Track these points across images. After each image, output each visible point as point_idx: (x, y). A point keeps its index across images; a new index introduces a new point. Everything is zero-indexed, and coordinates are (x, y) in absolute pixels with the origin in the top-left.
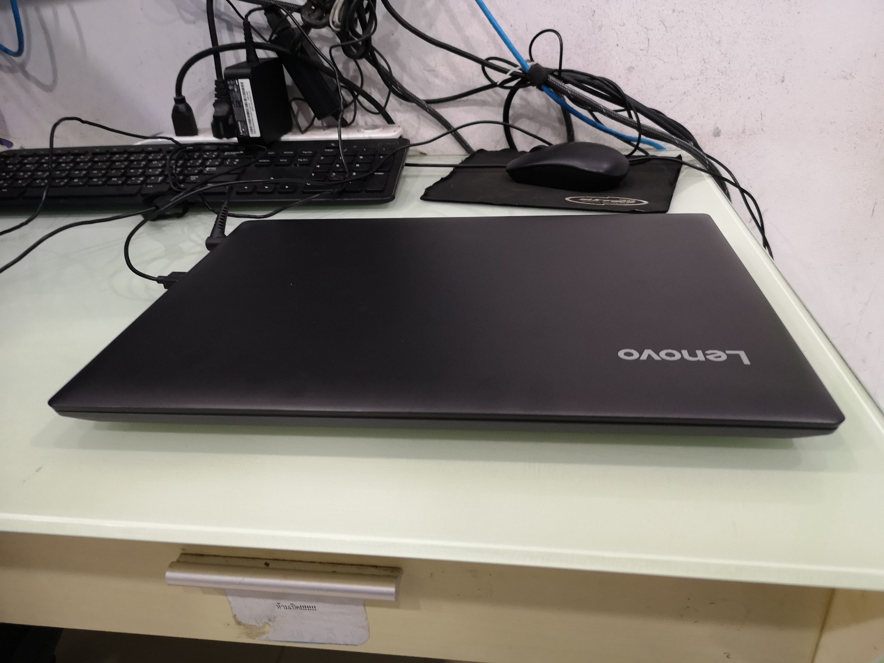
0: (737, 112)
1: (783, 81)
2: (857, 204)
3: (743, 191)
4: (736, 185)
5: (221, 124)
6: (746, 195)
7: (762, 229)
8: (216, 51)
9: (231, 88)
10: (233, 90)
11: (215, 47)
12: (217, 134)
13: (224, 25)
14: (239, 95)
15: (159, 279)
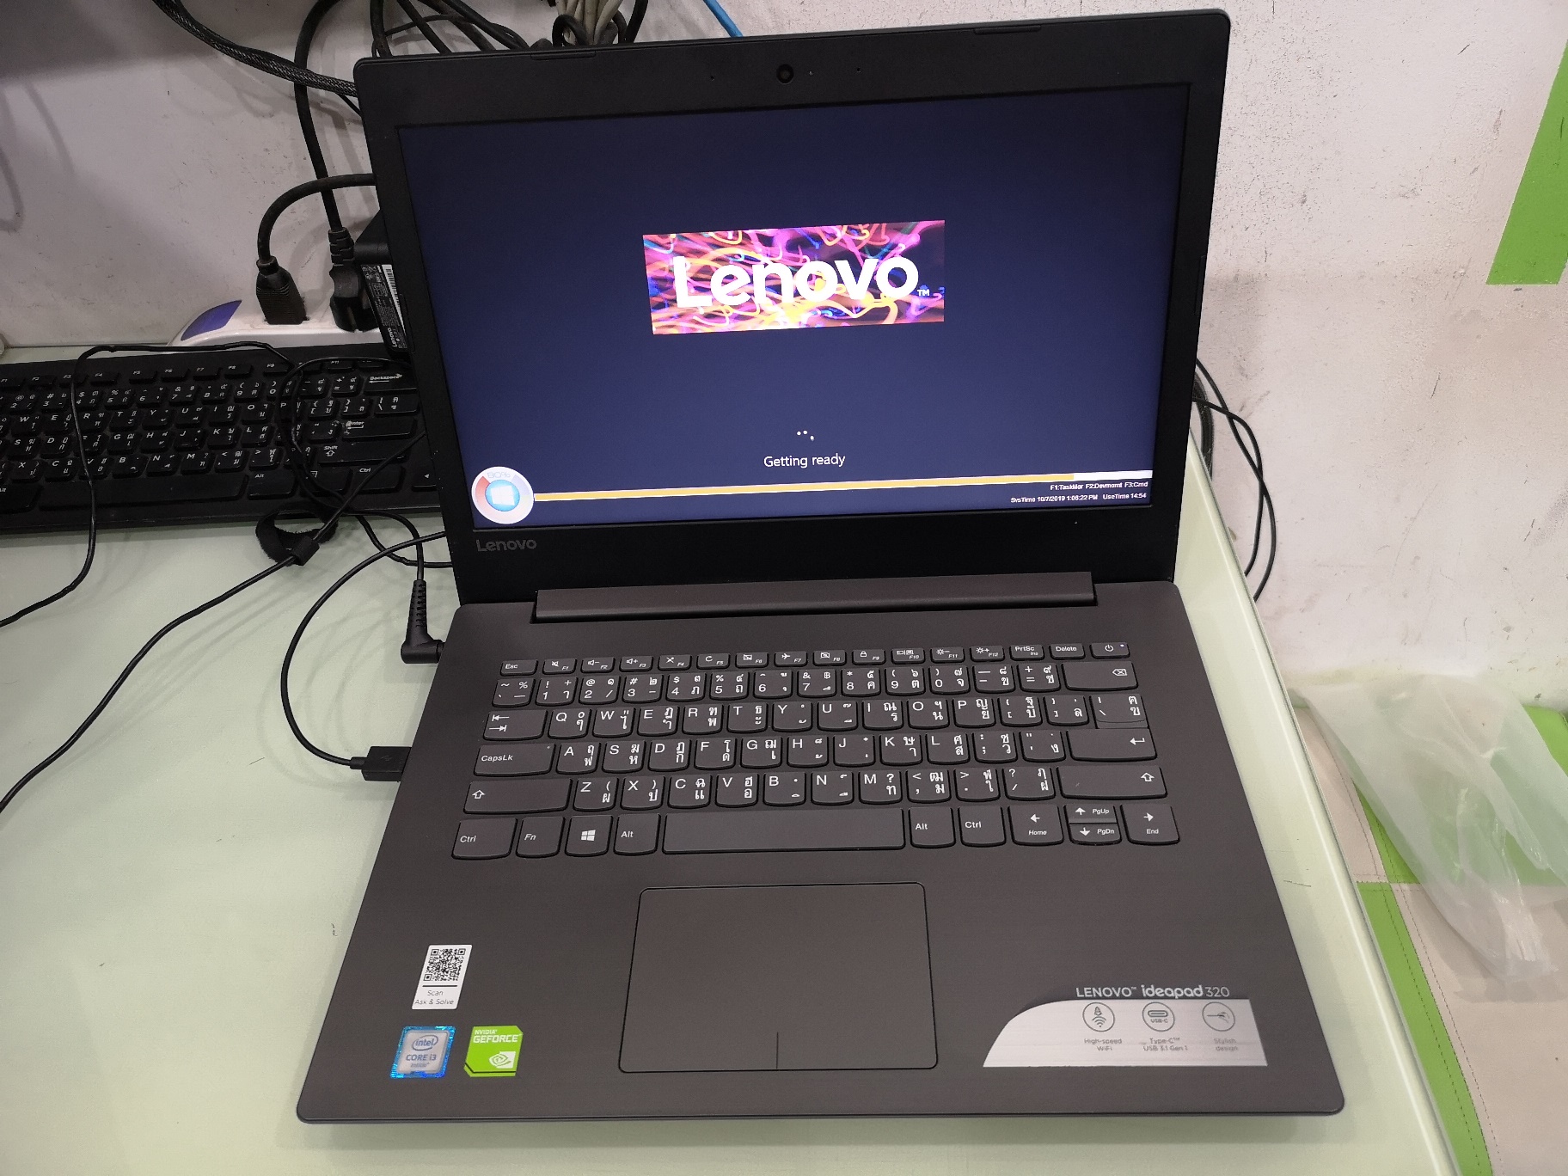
0: (1227, 250)
1: (1304, 202)
2: (1411, 381)
3: (1232, 418)
4: (1224, 409)
5: (350, 311)
6: (1236, 422)
7: (1259, 471)
8: (326, 185)
9: (369, 277)
10: (374, 280)
11: (322, 180)
12: (343, 322)
13: (329, 118)
14: (385, 289)
15: (354, 763)
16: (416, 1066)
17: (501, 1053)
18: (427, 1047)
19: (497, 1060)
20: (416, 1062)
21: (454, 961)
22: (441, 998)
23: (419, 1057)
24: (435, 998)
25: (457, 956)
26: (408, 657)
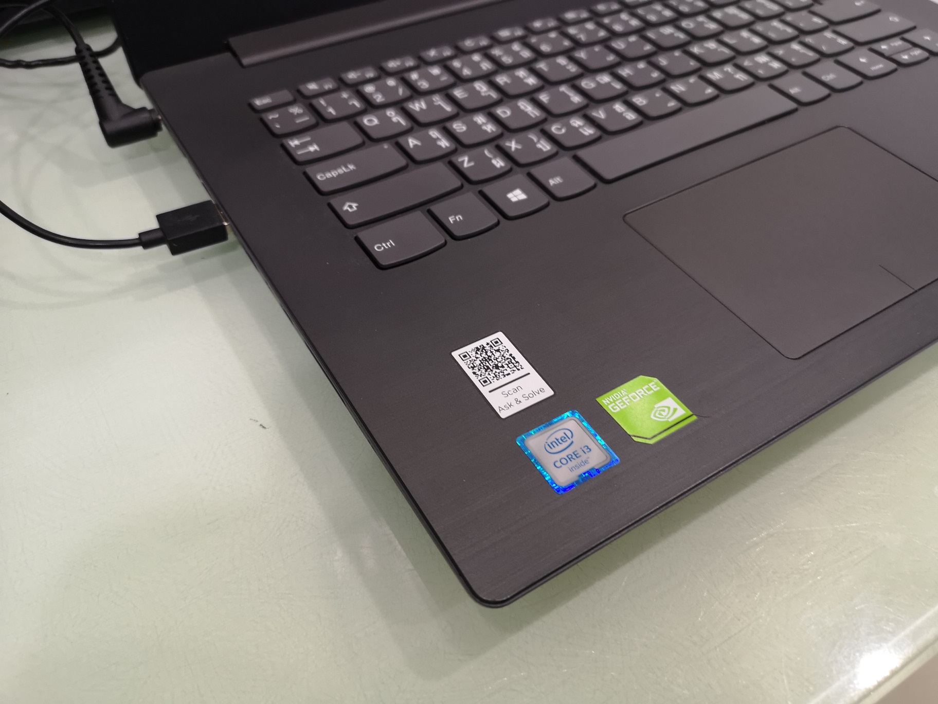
15: (146, 241)
16: (578, 467)
17: (656, 406)
18: (565, 445)
19: (660, 414)
20: (571, 464)
21: (497, 354)
22: (526, 391)
23: (569, 458)
24: (518, 395)
25: (496, 348)
26: (114, 138)
